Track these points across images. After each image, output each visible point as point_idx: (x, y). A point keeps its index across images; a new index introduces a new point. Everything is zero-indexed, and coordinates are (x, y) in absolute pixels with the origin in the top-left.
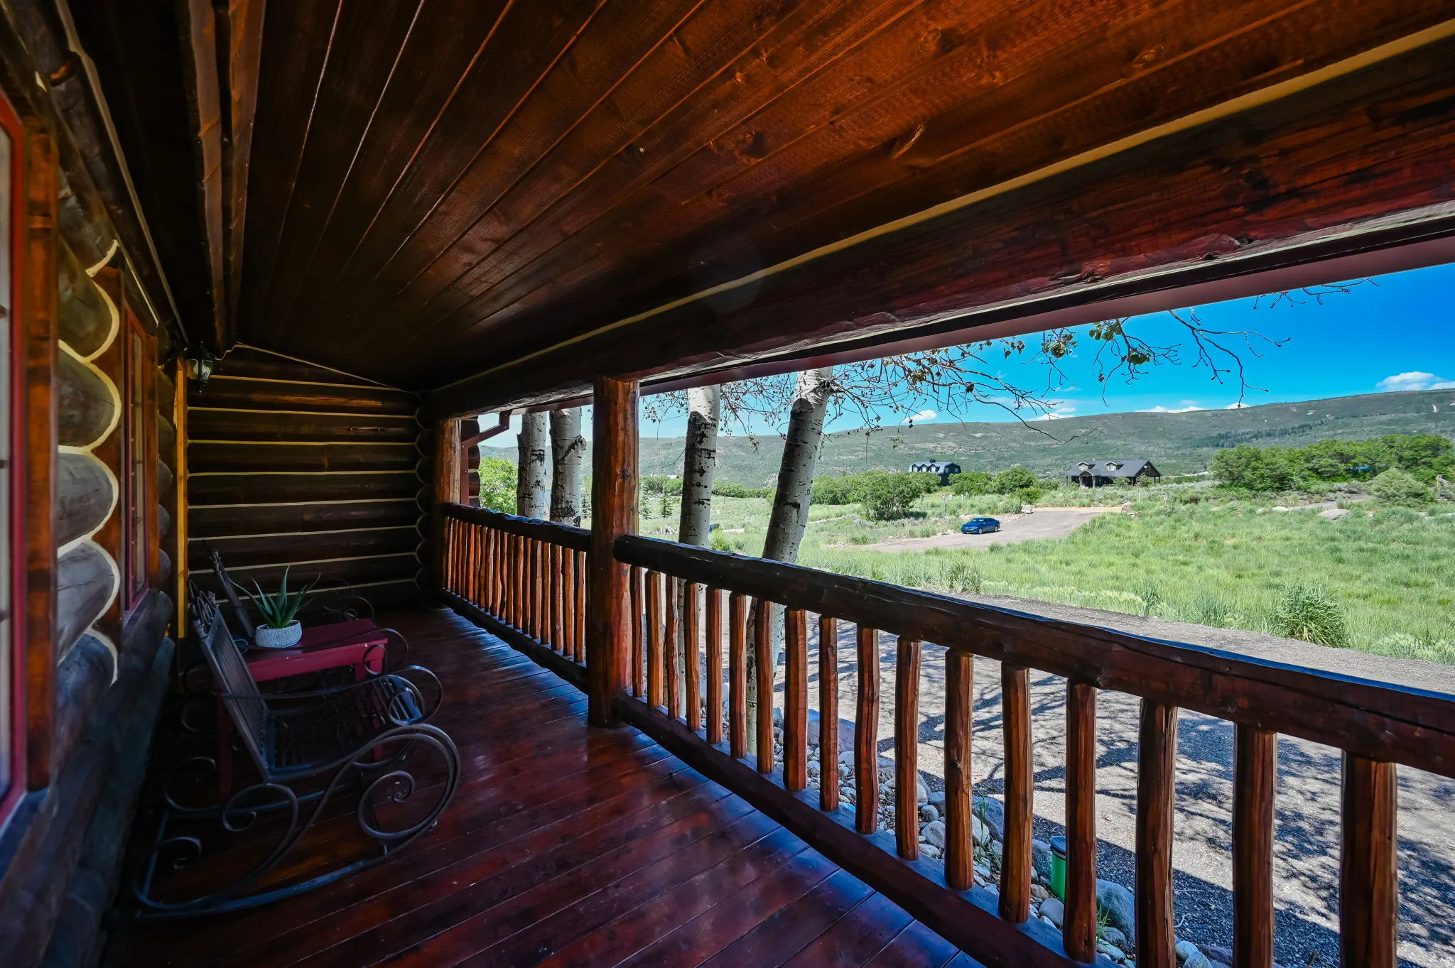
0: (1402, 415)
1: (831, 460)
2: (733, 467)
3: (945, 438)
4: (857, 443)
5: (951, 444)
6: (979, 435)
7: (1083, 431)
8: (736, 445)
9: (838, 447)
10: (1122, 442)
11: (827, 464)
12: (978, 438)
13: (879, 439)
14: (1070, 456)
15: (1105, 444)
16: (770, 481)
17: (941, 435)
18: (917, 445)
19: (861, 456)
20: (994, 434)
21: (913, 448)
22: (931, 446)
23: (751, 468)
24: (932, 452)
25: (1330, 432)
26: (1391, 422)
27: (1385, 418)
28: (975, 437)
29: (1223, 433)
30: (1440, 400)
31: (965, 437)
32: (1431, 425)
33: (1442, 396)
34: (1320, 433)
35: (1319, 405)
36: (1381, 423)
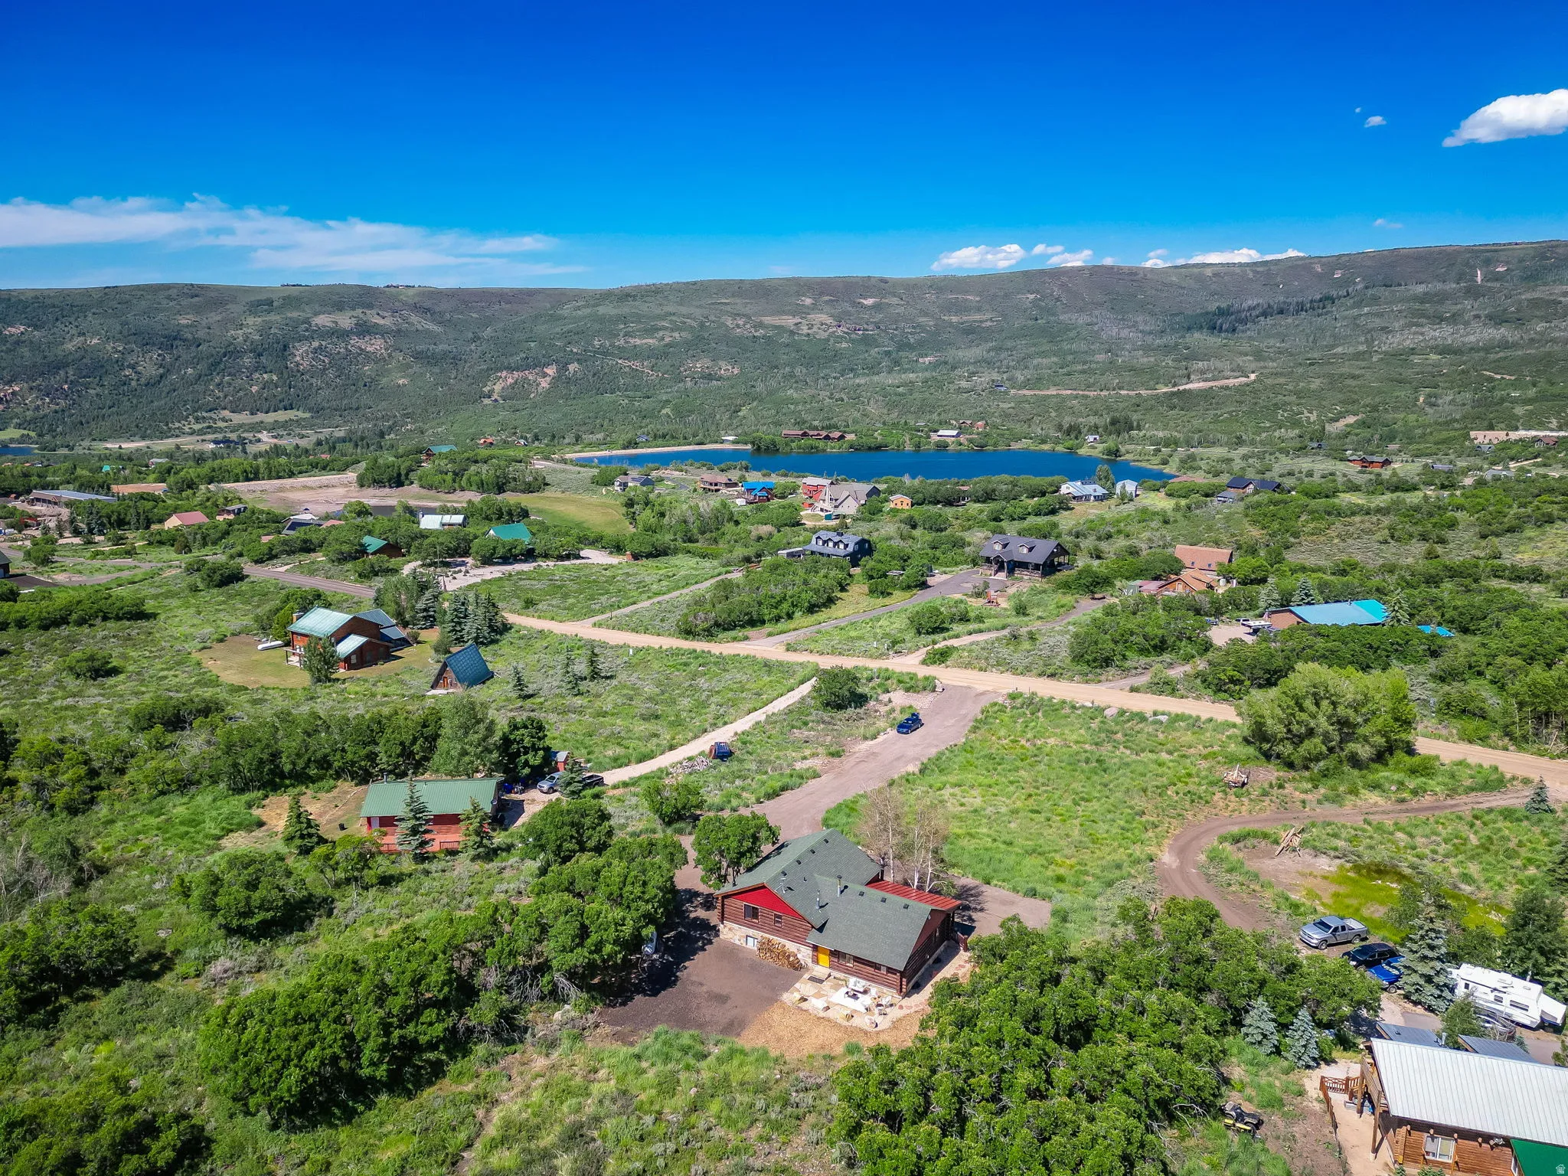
0: (1439, 286)
1: (612, 345)
2: (418, 356)
3: (814, 307)
4: (658, 311)
5: (824, 318)
6: (869, 302)
7: (1032, 297)
8: (416, 308)
9: (624, 319)
10: (1086, 319)
11: (606, 354)
12: (866, 307)
13: (700, 307)
14: (1009, 344)
15: (1060, 323)
16: (498, 387)
17: (808, 301)
18: (768, 320)
19: (667, 340)
20: (895, 300)
21: (761, 325)
22: (789, 321)
23: (456, 360)
24: (792, 333)
25: (1356, 312)
26: (1424, 299)
27: (1421, 289)
28: (863, 306)
29: (1224, 305)
30: (1487, 262)
31: (847, 307)
32: (1468, 304)
33: (1487, 255)
34: (1343, 313)
35: (1348, 263)
36: (1413, 298)
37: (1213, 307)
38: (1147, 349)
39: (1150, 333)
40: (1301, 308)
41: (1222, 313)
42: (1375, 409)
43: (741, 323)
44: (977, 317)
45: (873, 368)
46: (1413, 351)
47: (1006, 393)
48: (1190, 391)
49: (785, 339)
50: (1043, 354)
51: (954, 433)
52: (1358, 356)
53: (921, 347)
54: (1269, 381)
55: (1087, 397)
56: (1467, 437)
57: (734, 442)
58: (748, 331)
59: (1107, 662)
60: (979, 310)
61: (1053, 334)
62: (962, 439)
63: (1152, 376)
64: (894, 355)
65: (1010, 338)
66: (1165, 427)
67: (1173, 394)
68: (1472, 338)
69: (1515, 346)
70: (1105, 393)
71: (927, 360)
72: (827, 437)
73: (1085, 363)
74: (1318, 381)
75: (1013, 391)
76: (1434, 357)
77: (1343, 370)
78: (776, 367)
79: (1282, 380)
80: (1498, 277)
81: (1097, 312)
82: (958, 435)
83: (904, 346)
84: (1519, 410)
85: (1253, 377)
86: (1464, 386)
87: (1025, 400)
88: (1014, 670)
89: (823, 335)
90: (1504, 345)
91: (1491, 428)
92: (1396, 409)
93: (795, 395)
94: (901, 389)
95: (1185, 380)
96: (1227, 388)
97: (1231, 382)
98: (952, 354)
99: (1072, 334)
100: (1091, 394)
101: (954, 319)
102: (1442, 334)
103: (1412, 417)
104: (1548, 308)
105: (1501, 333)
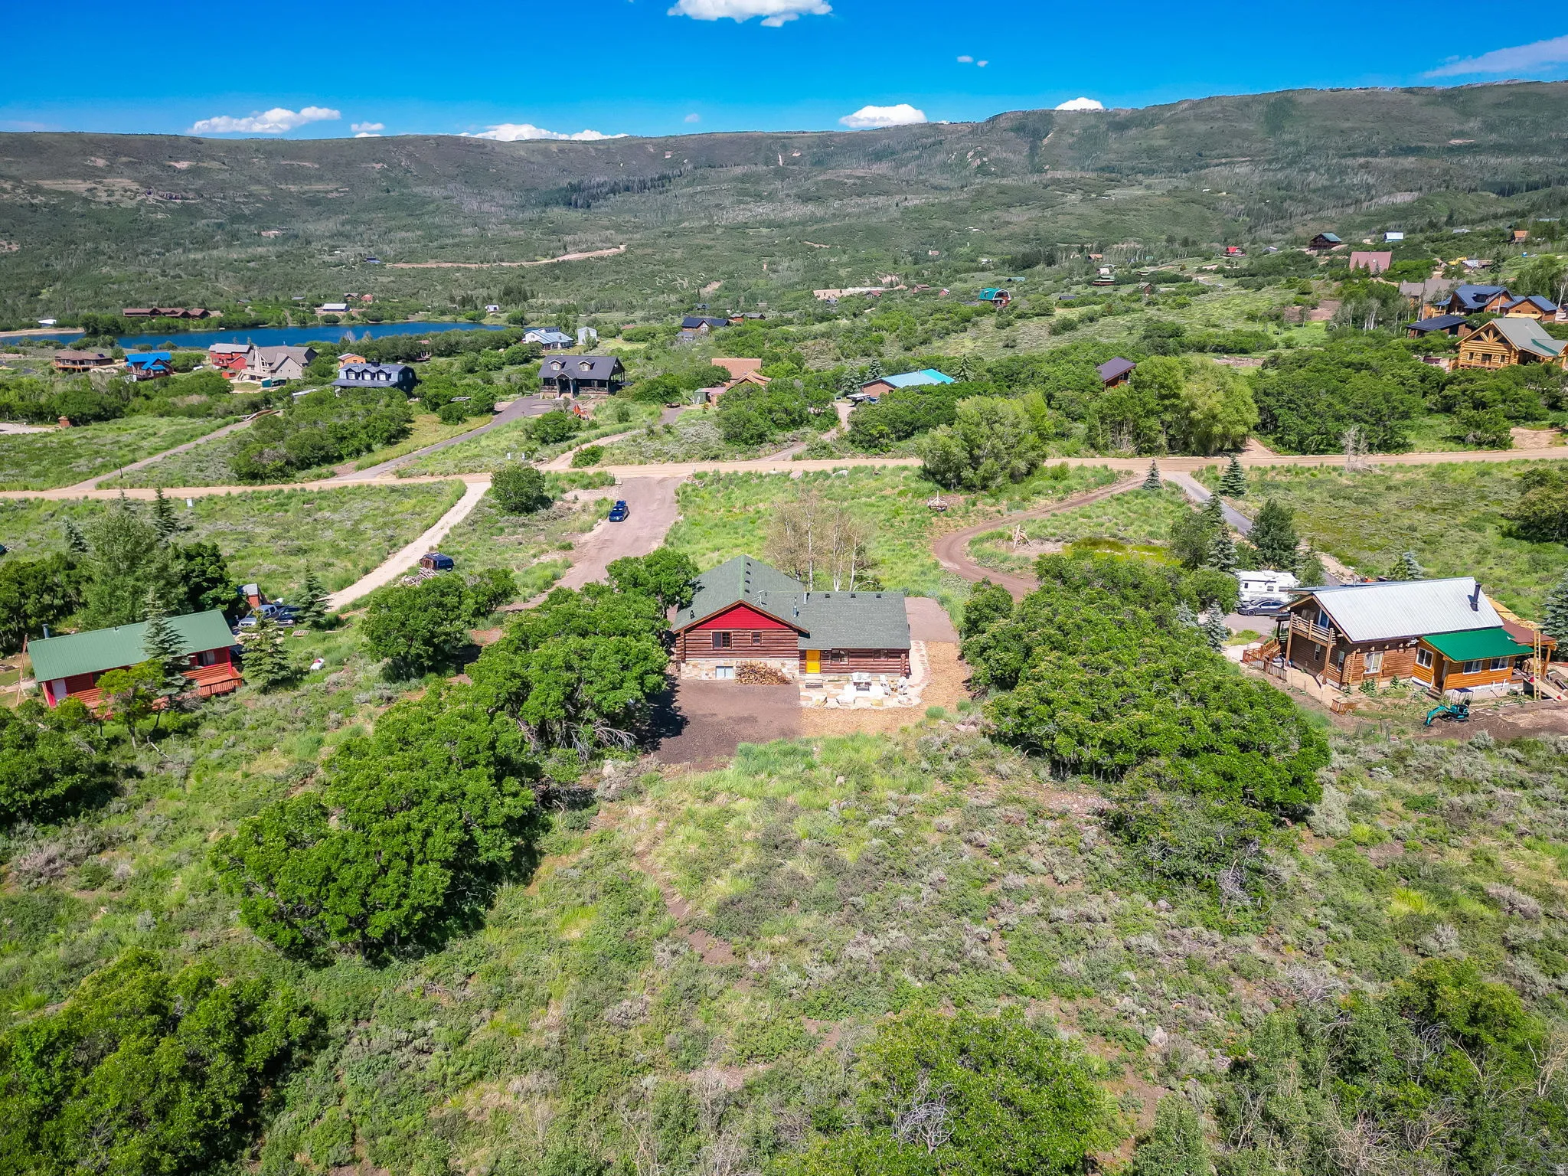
0: (753, 168)
3: (110, 170)
5: (127, 183)
6: (183, 165)
7: (379, 166)
10: (442, 192)
12: (180, 171)
14: (365, 217)
15: (415, 196)
17: (101, 163)
18: (48, 184)
20: (215, 165)
21: (37, 190)
22: (81, 186)
24: (86, 201)
25: (690, 190)
26: (744, 178)
27: (739, 171)
28: (175, 169)
29: (575, 182)
30: (784, 147)
31: (154, 169)
32: (778, 184)
33: (784, 142)
34: (680, 191)
35: (676, 144)
36: (735, 179)
37: (564, 183)
38: (514, 223)
39: (511, 207)
40: (643, 187)
41: (575, 189)
42: (731, 276)
43: (8, 186)
44: (320, 187)
45: (203, 242)
46: (746, 225)
47: (382, 266)
48: (568, 262)
49: (76, 207)
50: (405, 228)
51: (343, 306)
52: (703, 230)
53: (261, 219)
54: (639, 252)
55: (470, 270)
56: (811, 295)
57: (55, 326)
58: (21, 196)
59: (761, 438)
60: (320, 178)
61: (413, 207)
62: (354, 312)
63: (527, 249)
64: (228, 228)
65: (364, 211)
66: (558, 296)
67: (554, 265)
68: (789, 214)
69: (822, 220)
70: (485, 266)
71: (272, 233)
72: (186, 315)
73: (454, 237)
74: (680, 251)
75: (388, 265)
76: (764, 231)
77: (697, 241)
78: (72, 242)
79: (650, 251)
80: (796, 162)
81: (450, 186)
82: (347, 309)
83: (237, 218)
84: (843, 272)
85: (622, 247)
86: (793, 255)
87: (403, 274)
88: (674, 458)
89: (129, 205)
90: (814, 219)
91: (827, 287)
92: (747, 276)
93: (114, 273)
94: (252, 264)
95: (561, 252)
96: (602, 258)
97: (605, 253)
98: (298, 227)
99: (431, 207)
100: (473, 266)
101: (293, 188)
102: (763, 210)
103: (762, 282)
104: (839, 189)
105: (809, 208)
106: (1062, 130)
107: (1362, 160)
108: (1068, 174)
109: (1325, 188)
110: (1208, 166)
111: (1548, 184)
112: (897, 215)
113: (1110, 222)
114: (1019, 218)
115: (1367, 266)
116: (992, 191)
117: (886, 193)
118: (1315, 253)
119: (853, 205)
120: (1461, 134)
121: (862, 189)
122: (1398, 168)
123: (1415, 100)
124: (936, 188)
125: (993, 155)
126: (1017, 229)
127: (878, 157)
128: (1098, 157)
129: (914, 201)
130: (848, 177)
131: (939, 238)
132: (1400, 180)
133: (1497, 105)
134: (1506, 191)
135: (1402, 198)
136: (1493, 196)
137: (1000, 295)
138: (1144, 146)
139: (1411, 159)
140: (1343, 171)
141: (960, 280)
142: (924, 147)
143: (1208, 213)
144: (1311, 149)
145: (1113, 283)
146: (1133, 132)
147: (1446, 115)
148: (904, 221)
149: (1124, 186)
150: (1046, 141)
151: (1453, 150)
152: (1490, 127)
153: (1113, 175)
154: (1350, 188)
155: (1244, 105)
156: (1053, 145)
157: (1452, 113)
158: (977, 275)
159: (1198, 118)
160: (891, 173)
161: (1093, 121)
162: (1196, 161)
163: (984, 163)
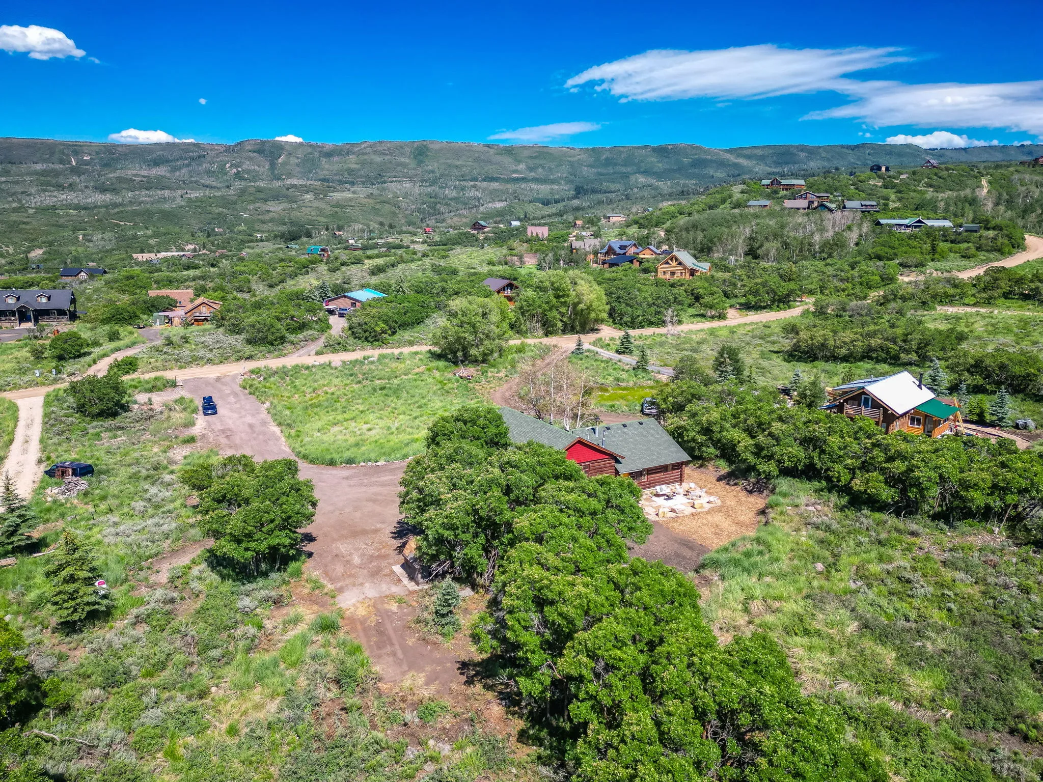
0: (51, 166)
26: (44, 173)
27: (38, 167)
30: (76, 153)
32: (76, 178)
33: (76, 149)
36: (36, 173)
42: (51, 244)
46: (54, 208)
52: (16, 210)
56: (131, 258)
68: (89, 200)
69: (121, 205)
76: (74, 212)
77: (15, 219)
80: (87, 163)
84: (152, 242)
86: (103, 230)
88: (211, 361)
90: (116, 205)
91: (142, 252)
92: (66, 244)
102: (65, 197)
103: (80, 249)
104: (129, 183)
105: (108, 197)
106: (290, 154)
107: (471, 183)
108: (301, 182)
109: (456, 198)
110: (385, 182)
111: (563, 200)
112: (183, 203)
113: (337, 213)
114: (276, 208)
115: (537, 234)
116: (252, 190)
117: (168, 188)
118: (476, 232)
119: (144, 195)
120: (515, 172)
121: (148, 184)
122: (491, 188)
123: (492, 151)
124: (207, 186)
125: (245, 167)
126: (276, 216)
127: (156, 163)
128: (316, 173)
129: (194, 195)
130: (136, 175)
131: (220, 219)
132: (494, 195)
133: (531, 158)
134: (546, 203)
135: (499, 205)
136: (541, 205)
137: (323, 250)
138: (345, 167)
139: (497, 184)
140: (463, 189)
141: (249, 247)
142: (192, 159)
143: (395, 209)
144: (442, 176)
145: (361, 249)
146: (336, 159)
147: (507, 160)
148: (190, 207)
149: (338, 191)
150: (280, 160)
151: (515, 180)
152: (531, 169)
153: (329, 185)
154: (469, 198)
155: (400, 147)
156: (285, 164)
157: (510, 160)
158: (261, 244)
159: (375, 152)
160: (168, 175)
161: (310, 150)
162: (378, 178)
163: (239, 172)
